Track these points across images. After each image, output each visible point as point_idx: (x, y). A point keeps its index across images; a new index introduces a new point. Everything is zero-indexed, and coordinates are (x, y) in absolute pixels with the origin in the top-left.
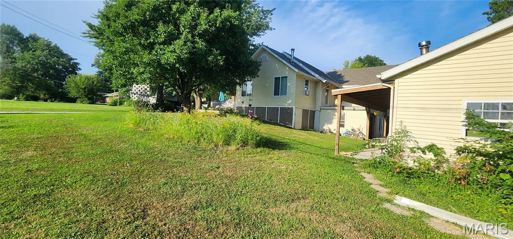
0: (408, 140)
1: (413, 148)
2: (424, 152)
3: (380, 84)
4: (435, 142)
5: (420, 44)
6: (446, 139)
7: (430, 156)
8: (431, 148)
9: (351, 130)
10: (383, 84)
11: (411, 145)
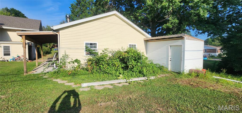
0: (67, 59)
1: (70, 62)
2: (74, 63)
3: (52, 32)
4: (77, 58)
5: (66, 16)
6: (82, 56)
7: (76, 64)
8: (76, 61)
9: (17, 57)
10: (54, 32)
11: (68, 61)
